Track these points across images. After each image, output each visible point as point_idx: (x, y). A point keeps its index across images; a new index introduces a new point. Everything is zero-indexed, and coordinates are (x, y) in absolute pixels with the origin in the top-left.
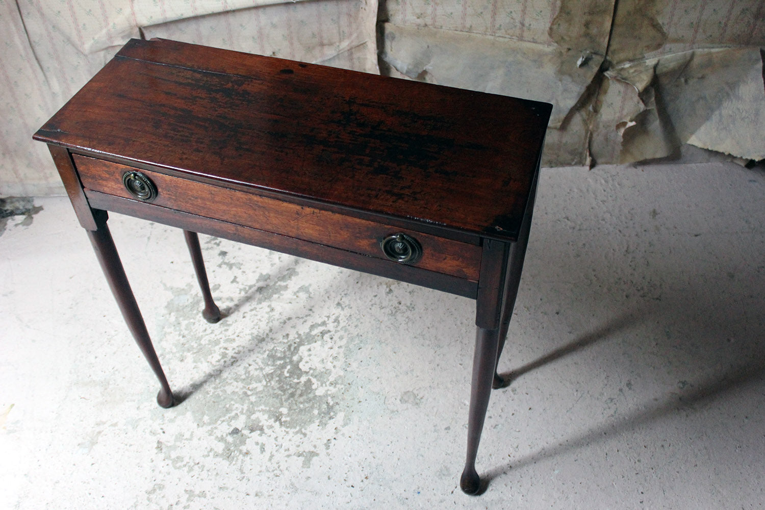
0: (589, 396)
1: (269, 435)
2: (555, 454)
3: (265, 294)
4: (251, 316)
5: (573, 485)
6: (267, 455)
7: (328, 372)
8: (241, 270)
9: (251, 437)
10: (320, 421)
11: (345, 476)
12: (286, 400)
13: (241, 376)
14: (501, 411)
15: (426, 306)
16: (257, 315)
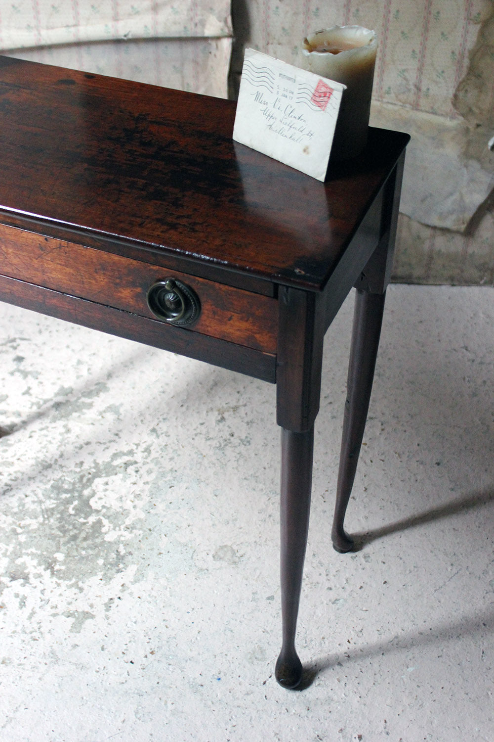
0: (468, 573)
1: (34, 585)
2: (412, 645)
3: (62, 411)
4: (40, 436)
5: (431, 690)
6: (27, 611)
7: (125, 513)
8: (37, 381)
9: (11, 586)
10: (105, 574)
11: (125, 647)
12: (65, 544)
13: (13, 508)
14: (345, 582)
15: (265, 441)
16: (46, 436)
